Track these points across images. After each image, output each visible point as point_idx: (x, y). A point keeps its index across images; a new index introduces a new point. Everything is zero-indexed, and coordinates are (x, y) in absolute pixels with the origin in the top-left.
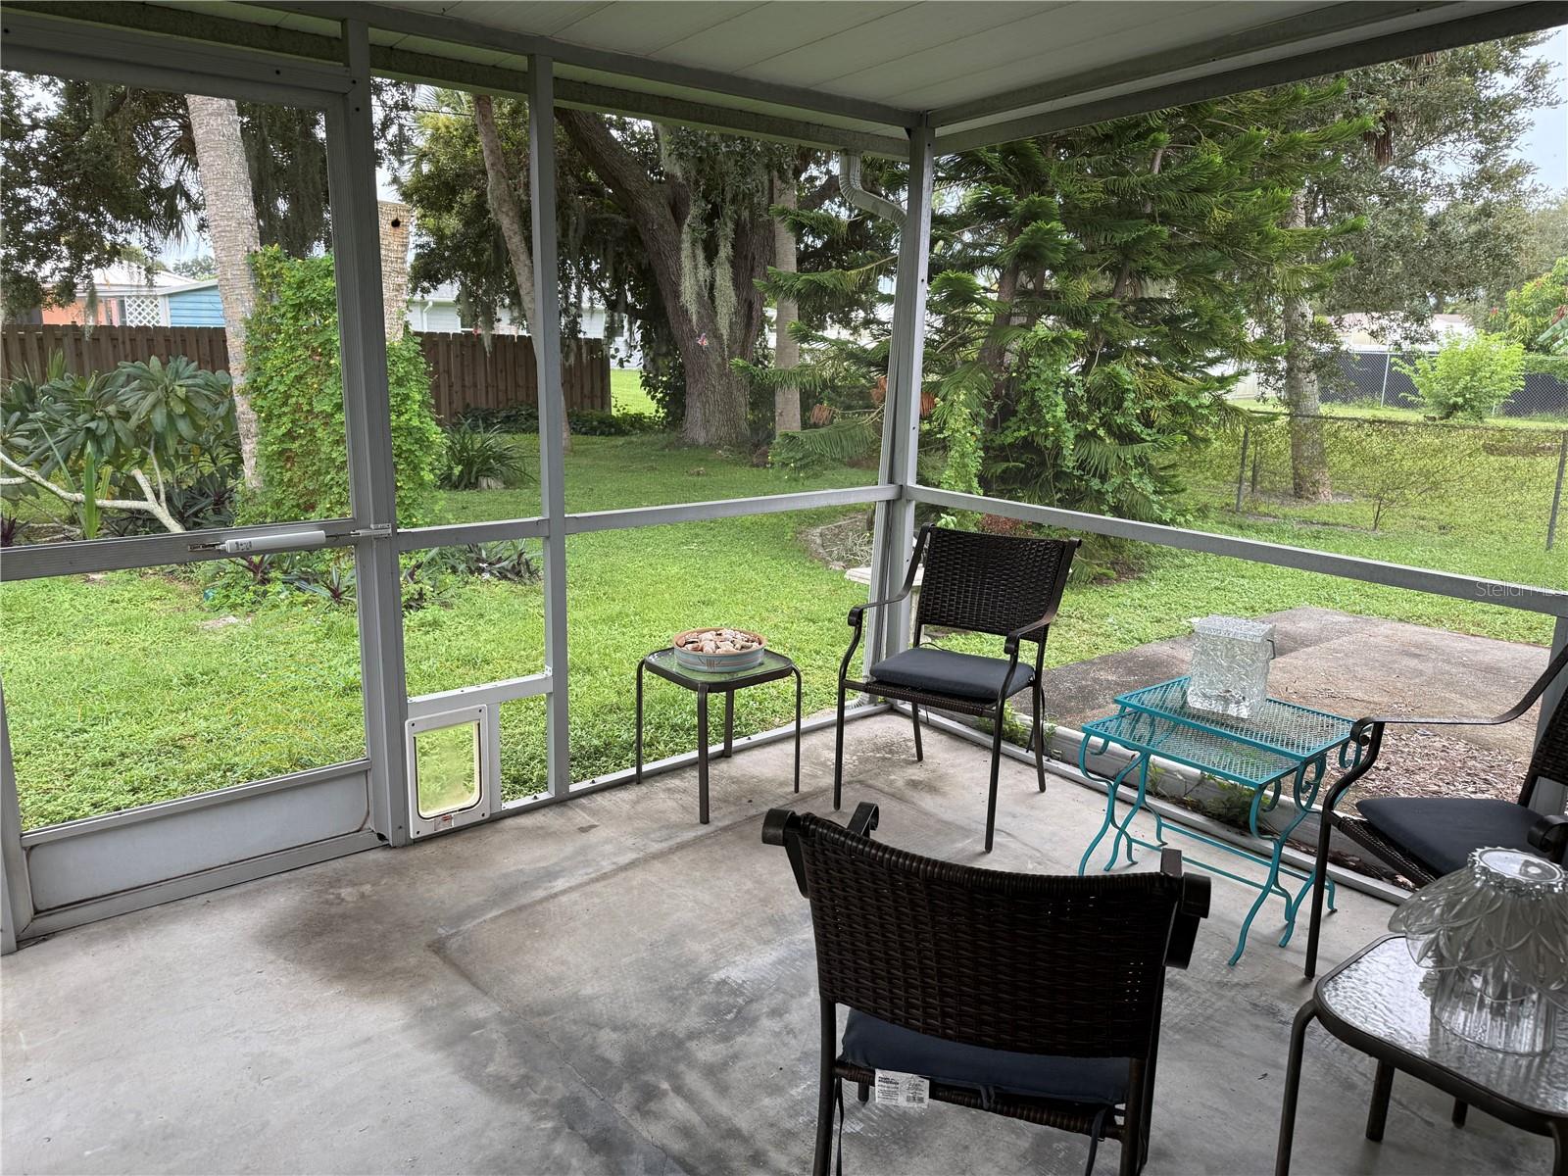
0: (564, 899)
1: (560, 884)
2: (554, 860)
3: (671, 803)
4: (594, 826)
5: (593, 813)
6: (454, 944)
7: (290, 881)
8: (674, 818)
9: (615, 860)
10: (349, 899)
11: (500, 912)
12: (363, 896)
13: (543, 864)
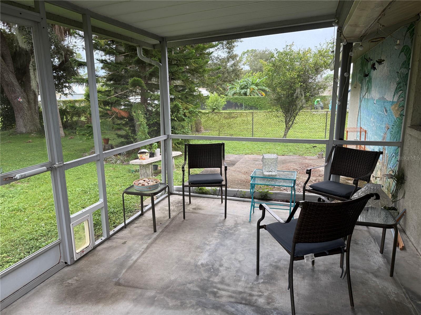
0: (140, 261)
1: (134, 258)
2: (125, 253)
3: (140, 230)
4: (126, 242)
5: (122, 238)
6: (122, 281)
7: (46, 285)
8: (146, 233)
9: (142, 247)
10: (74, 283)
11: (125, 270)
12: (77, 280)
13: (123, 255)
